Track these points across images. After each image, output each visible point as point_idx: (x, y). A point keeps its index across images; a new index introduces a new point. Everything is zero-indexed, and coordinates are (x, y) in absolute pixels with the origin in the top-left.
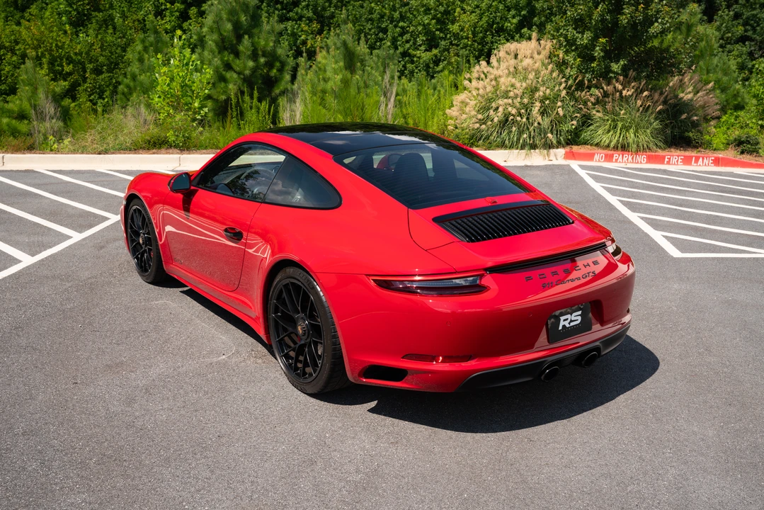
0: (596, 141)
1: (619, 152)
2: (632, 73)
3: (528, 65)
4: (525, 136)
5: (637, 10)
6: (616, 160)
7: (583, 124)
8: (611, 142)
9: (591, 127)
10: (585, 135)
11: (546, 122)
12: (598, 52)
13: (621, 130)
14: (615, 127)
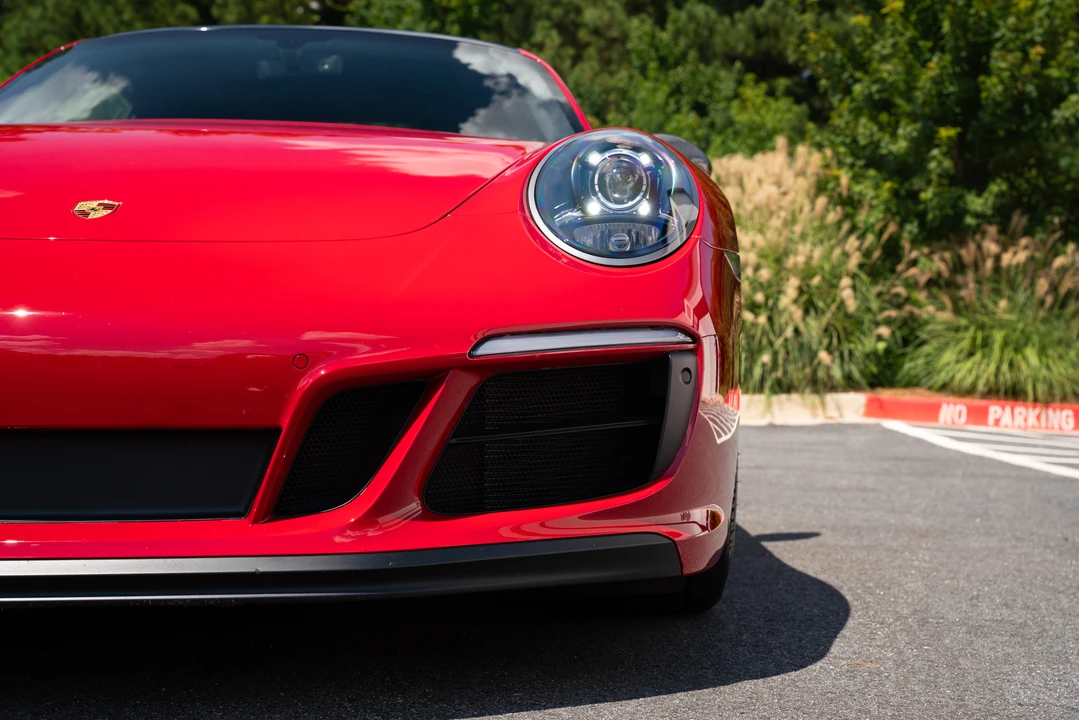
0: (942, 377)
1: (1003, 402)
2: (1018, 220)
3: (769, 198)
4: (766, 358)
5: (1026, 58)
6: (997, 422)
7: (906, 342)
8: (977, 378)
9: (927, 349)
10: (912, 365)
11: (813, 327)
12: (938, 161)
13: (1002, 350)
14: (986, 344)
